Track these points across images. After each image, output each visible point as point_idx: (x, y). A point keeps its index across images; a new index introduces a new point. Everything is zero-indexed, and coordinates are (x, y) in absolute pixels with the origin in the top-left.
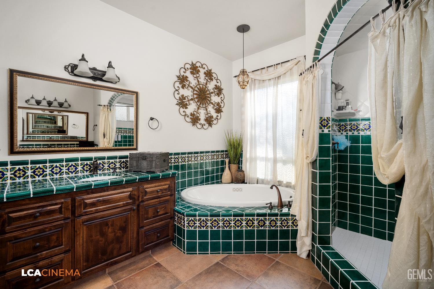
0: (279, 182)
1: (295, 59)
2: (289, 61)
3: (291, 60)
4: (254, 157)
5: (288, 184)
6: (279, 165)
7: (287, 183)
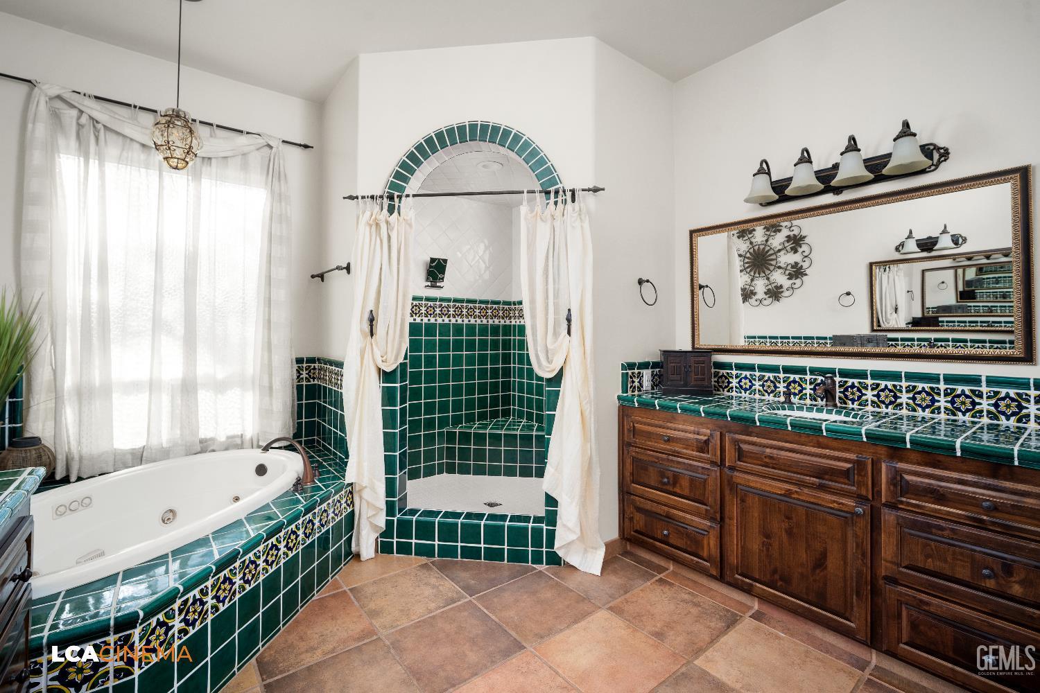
0: (201, 441)
1: (259, 135)
2: (242, 132)
3: (248, 133)
4: (97, 384)
5: (230, 440)
6: (204, 396)
7: (228, 438)
